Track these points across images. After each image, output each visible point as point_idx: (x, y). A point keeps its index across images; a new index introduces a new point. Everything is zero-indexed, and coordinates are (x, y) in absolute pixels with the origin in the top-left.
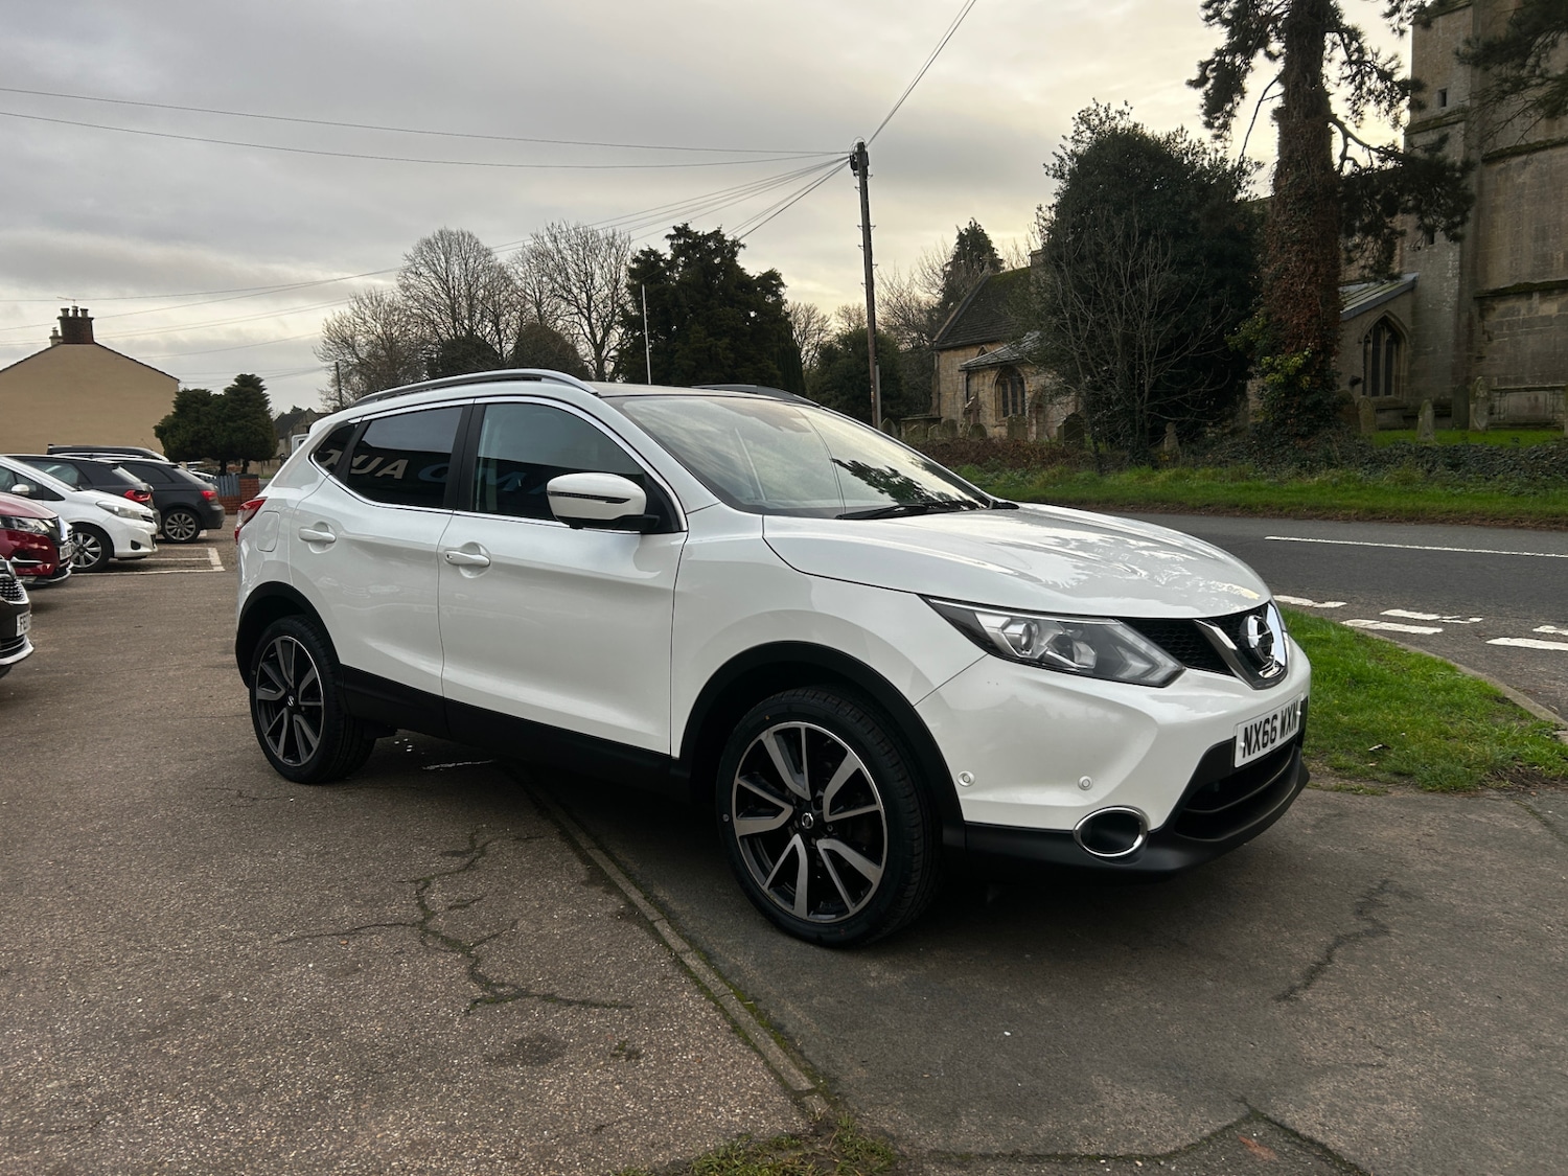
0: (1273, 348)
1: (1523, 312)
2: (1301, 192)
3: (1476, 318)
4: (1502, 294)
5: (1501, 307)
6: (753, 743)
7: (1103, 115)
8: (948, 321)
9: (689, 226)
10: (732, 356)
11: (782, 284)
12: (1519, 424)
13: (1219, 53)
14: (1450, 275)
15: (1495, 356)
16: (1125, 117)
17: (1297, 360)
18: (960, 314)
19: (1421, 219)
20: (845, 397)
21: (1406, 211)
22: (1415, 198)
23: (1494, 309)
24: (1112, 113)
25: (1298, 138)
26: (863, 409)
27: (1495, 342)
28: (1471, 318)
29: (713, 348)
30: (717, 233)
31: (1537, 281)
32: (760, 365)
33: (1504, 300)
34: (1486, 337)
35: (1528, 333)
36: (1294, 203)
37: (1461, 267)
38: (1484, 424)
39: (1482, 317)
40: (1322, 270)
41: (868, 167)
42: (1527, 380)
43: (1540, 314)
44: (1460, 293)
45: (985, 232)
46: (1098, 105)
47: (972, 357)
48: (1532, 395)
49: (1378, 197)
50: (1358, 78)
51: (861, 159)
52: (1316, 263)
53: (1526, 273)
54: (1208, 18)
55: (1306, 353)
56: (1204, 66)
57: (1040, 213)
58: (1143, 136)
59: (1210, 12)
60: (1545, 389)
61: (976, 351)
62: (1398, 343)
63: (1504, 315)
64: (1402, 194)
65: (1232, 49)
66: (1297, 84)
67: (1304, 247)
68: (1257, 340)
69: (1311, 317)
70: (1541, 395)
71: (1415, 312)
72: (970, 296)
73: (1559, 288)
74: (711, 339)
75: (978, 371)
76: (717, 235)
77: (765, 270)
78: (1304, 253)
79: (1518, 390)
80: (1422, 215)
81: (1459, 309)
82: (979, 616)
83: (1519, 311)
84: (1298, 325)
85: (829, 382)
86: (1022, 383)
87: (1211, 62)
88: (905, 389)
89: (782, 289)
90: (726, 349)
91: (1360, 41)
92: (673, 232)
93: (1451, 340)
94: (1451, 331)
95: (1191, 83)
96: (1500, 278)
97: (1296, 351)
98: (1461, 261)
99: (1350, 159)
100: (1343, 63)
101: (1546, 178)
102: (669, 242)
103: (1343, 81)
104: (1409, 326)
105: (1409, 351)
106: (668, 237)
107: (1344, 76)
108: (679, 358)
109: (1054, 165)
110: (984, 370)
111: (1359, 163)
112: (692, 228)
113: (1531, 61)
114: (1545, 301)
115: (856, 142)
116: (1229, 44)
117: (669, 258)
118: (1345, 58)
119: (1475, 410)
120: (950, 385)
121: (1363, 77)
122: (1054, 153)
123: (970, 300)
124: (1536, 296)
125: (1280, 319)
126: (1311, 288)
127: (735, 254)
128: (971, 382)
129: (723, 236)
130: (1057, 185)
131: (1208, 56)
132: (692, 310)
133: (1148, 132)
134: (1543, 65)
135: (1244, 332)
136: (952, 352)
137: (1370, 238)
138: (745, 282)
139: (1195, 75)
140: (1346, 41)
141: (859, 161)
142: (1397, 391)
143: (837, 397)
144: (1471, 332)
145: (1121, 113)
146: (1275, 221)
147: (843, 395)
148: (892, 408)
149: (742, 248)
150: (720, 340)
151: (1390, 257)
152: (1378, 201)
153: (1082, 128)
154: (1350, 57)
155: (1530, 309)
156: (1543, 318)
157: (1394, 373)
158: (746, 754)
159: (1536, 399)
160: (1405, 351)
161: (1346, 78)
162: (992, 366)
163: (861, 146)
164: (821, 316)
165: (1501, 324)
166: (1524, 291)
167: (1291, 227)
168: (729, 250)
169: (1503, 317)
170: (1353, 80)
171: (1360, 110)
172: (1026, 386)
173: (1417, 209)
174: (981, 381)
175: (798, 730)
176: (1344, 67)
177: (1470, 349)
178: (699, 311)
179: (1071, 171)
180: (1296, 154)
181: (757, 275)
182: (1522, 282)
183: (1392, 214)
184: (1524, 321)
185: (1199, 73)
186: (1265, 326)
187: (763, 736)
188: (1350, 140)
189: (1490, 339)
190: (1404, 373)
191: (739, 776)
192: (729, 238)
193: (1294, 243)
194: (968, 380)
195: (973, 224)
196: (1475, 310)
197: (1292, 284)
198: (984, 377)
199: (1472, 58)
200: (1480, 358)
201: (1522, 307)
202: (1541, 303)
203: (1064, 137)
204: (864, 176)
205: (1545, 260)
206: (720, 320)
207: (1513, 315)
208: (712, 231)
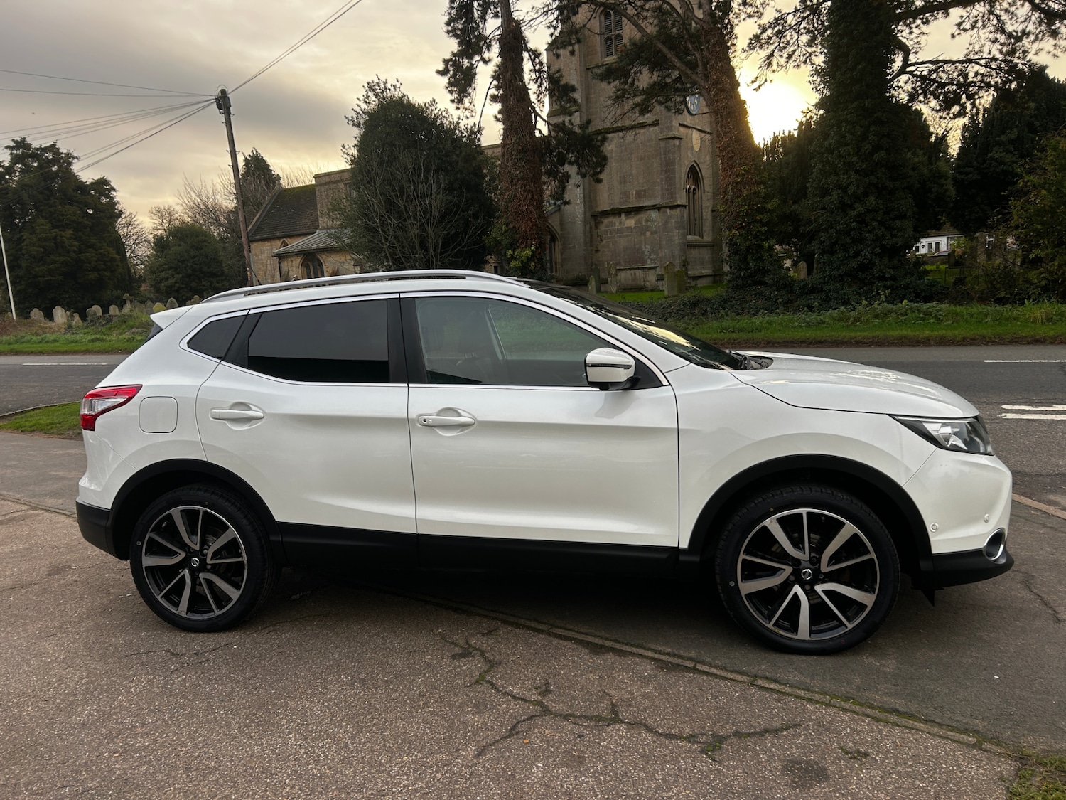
0: (512, 245)
1: (617, 224)
2: (520, 148)
3: (593, 227)
4: (605, 214)
5: (606, 221)
6: (758, 528)
7: (382, 86)
8: (254, 221)
9: (27, 139)
10: (76, 243)
11: (113, 189)
12: (628, 289)
13: (454, 55)
14: (578, 202)
15: (605, 250)
16: (398, 90)
17: (528, 253)
18: (263, 216)
19: (579, 168)
20: (181, 276)
21: (570, 163)
22: (576, 156)
23: (602, 222)
24: (388, 86)
25: (515, 114)
26: (196, 284)
27: (604, 242)
28: (591, 228)
29: (58, 237)
30: (53, 146)
31: (623, 207)
32: (102, 251)
33: (607, 217)
34: (599, 238)
35: (620, 237)
36: (517, 155)
37: (584, 197)
38: (615, 289)
39: (596, 227)
40: (535, 197)
41: (231, 108)
42: (622, 263)
43: (626, 226)
44: (585, 213)
45: (264, 158)
46: (379, 79)
47: (276, 247)
48: (632, 272)
49: (554, 154)
50: (539, 80)
51: (224, 101)
52: (532, 192)
53: (617, 202)
54: (448, 32)
55: (532, 248)
56: (446, 62)
57: (344, 150)
58: (409, 103)
59: (450, 28)
60: (639, 269)
61: (279, 243)
62: (554, 242)
63: (607, 226)
64: (568, 153)
65: (461, 54)
66: (511, 81)
67: (525, 182)
68: (502, 240)
69: (532, 226)
70: (637, 272)
71: (562, 224)
72: (269, 203)
73: (634, 211)
74: (55, 230)
75: (287, 257)
76: (53, 148)
77: (97, 177)
78: (525, 186)
79: (626, 269)
80: (579, 166)
81: (585, 222)
82: (925, 425)
83: (615, 224)
84: (526, 230)
85: (165, 264)
86: (321, 264)
87: (451, 60)
88: (226, 269)
89: (114, 193)
90: (70, 238)
91: (540, 58)
92: (12, 144)
93: (582, 240)
94: (582, 235)
95: (438, 72)
96: (604, 206)
97: (526, 247)
98: (584, 194)
99: (538, 129)
100: (531, 71)
101: (623, 148)
102: (8, 152)
103: (531, 82)
104: (560, 232)
105: (560, 247)
106: (7, 147)
107: (532, 78)
108: (27, 245)
109: (352, 117)
110: (292, 256)
111: (543, 132)
112: (29, 141)
113: (630, 80)
114: (628, 218)
115: (220, 89)
116: (459, 51)
117: (7, 164)
118: (532, 68)
119: (611, 281)
120: (261, 266)
121: (542, 80)
122: (353, 109)
123: (269, 206)
124: (623, 215)
125: (514, 227)
126: (531, 207)
127: (70, 164)
128: (282, 265)
129: (59, 149)
130: (356, 132)
131: (448, 56)
132: (35, 206)
133: (413, 101)
134: (636, 83)
135: (494, 235)
136: (260, 243)
137: (551, 178)
138: (82, 187)
139: (441, 67)
140: (532, 57)
141: (223, 102)
142: (556, 271)
143: (173, 276)
144: (591, 235)
145: (395, 87)
146: (506, 165)
147: (178, 274)
148: (218, 283)
149: (76, 160)
150: (64, 231)
151: (563, 191)
152: (555, 157)
153: (370, 94)
154: (534, 67)
155: (620, 223)
156: (628, 228)
157: (554, 260)
158: (750, 536)
159: (635, 274)
160: (559, 247)
161: (533, 80)
162: (298, 254)
163: (223, 92)
164: (128, 213)
165: (606, 231)
166: (617, 212)
167: (516, 170)
168: (64, 161)
169: (607, 227)
170: (537, 81)
171: (542, 100)
172: (324, 267)
173: (576, 162)
174: (290, 264)
175: (801, 515)
176: (531, 73)
177: (591, 246)
178: (42, 208)
179: (365, 123)
180: (515, 124)
181: (91, 181)
182: (615, 207)
183: (563, 165)
184: (618, 229)
185: (444, 66)
186: (506, 231)
187: (767, 522)
188: (538, 118)
189: (601, 240)
190: (559, 260)
191: (743, 553)
192: (63, 150)
193: (519, 180)
194: (279, 263)
195: (255, 153)
196: (592, 223)
197: (520, 205)
198: (292, 261)
199: (600, 76)
200: (597, 251)
201: (615, 220)
202: (626, 219)
203: (358, 99)
204: (228, 114)
205: (626, 195)
206: (63, 215)
207: (612, 226)
208: (48, 145)
